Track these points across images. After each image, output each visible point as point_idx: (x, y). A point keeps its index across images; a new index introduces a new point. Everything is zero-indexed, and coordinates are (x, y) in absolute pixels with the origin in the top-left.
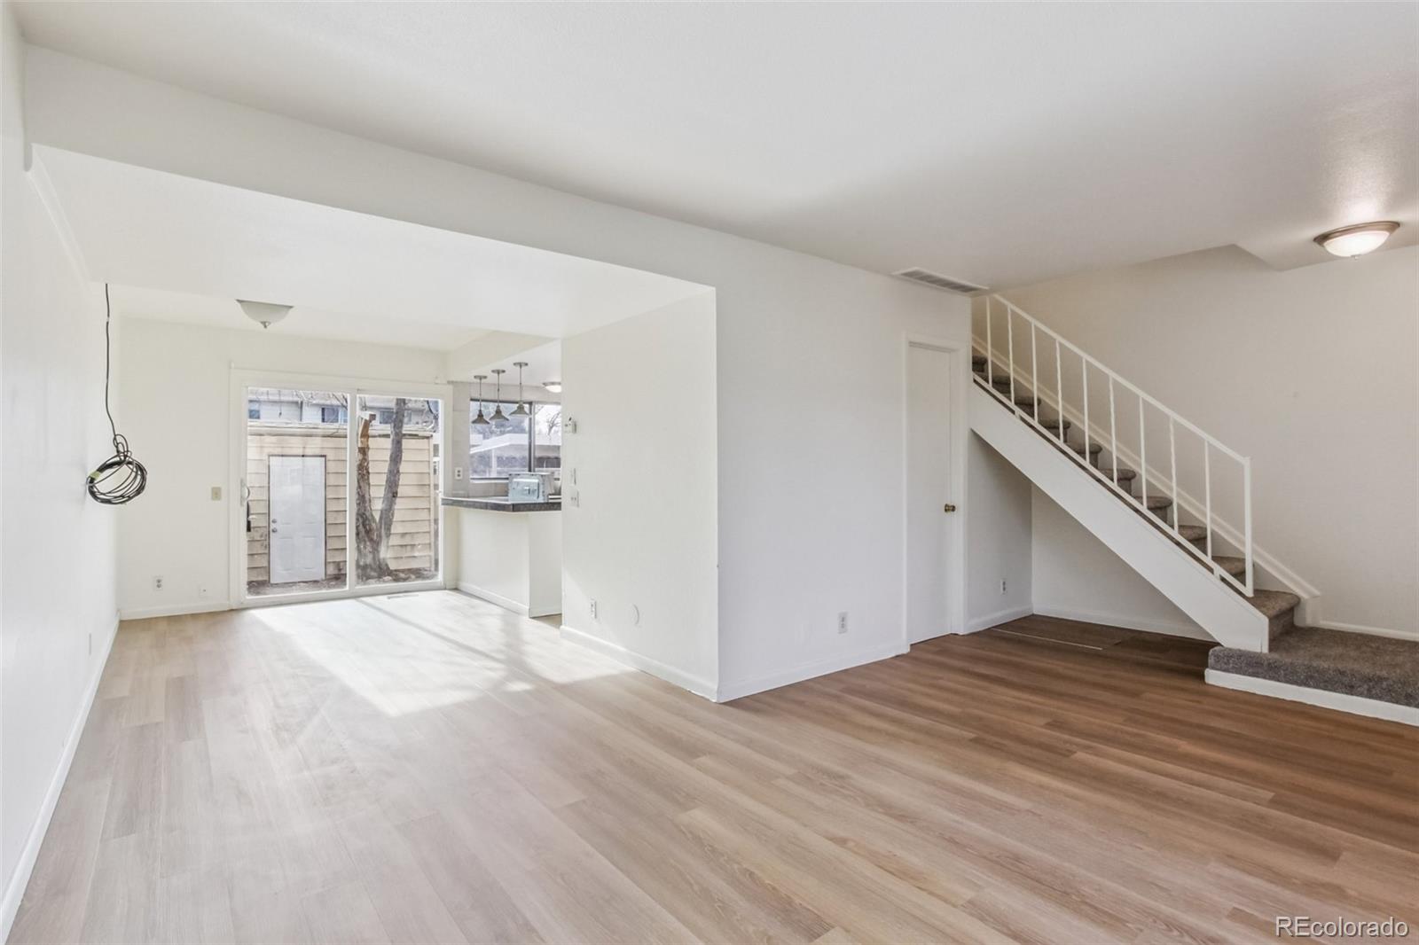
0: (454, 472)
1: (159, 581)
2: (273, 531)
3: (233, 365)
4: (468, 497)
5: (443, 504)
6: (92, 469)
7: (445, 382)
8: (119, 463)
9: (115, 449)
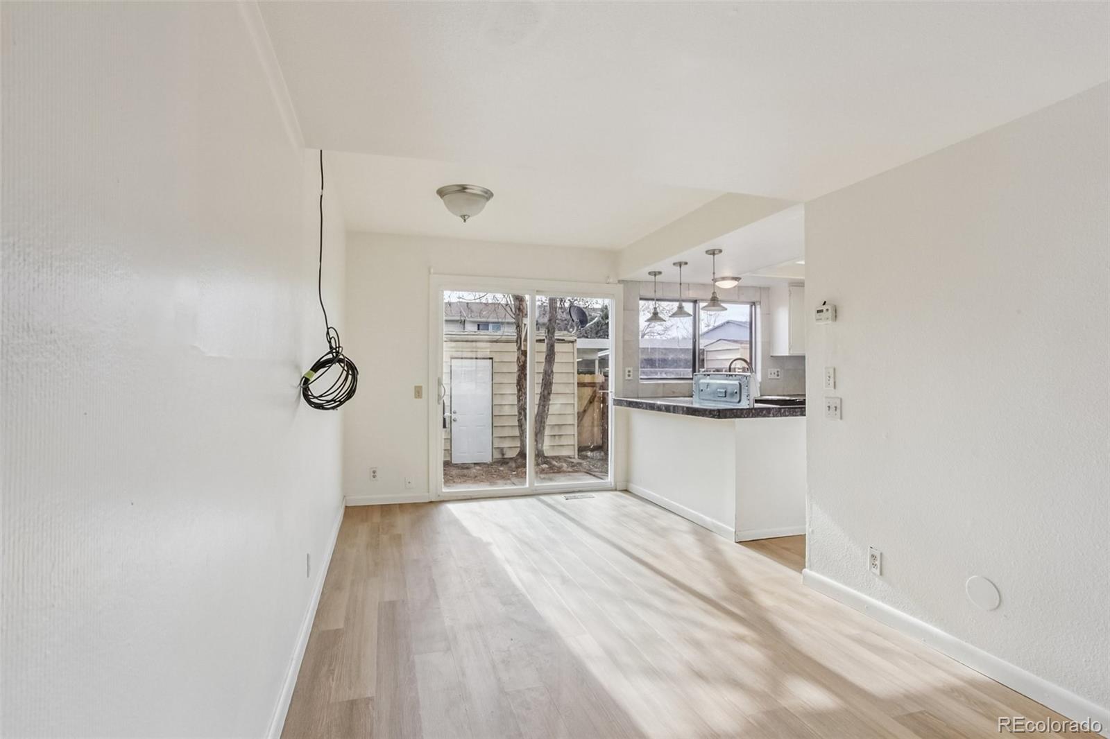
0: (624, 371)
1: (374, 472)
2: (454, 420)
3: (432, 271)
4: (638, 398)
5: (614, 405)
6: (306, 369)
7: (617, 282)
8: (330, 362)
9: (328, 345)
